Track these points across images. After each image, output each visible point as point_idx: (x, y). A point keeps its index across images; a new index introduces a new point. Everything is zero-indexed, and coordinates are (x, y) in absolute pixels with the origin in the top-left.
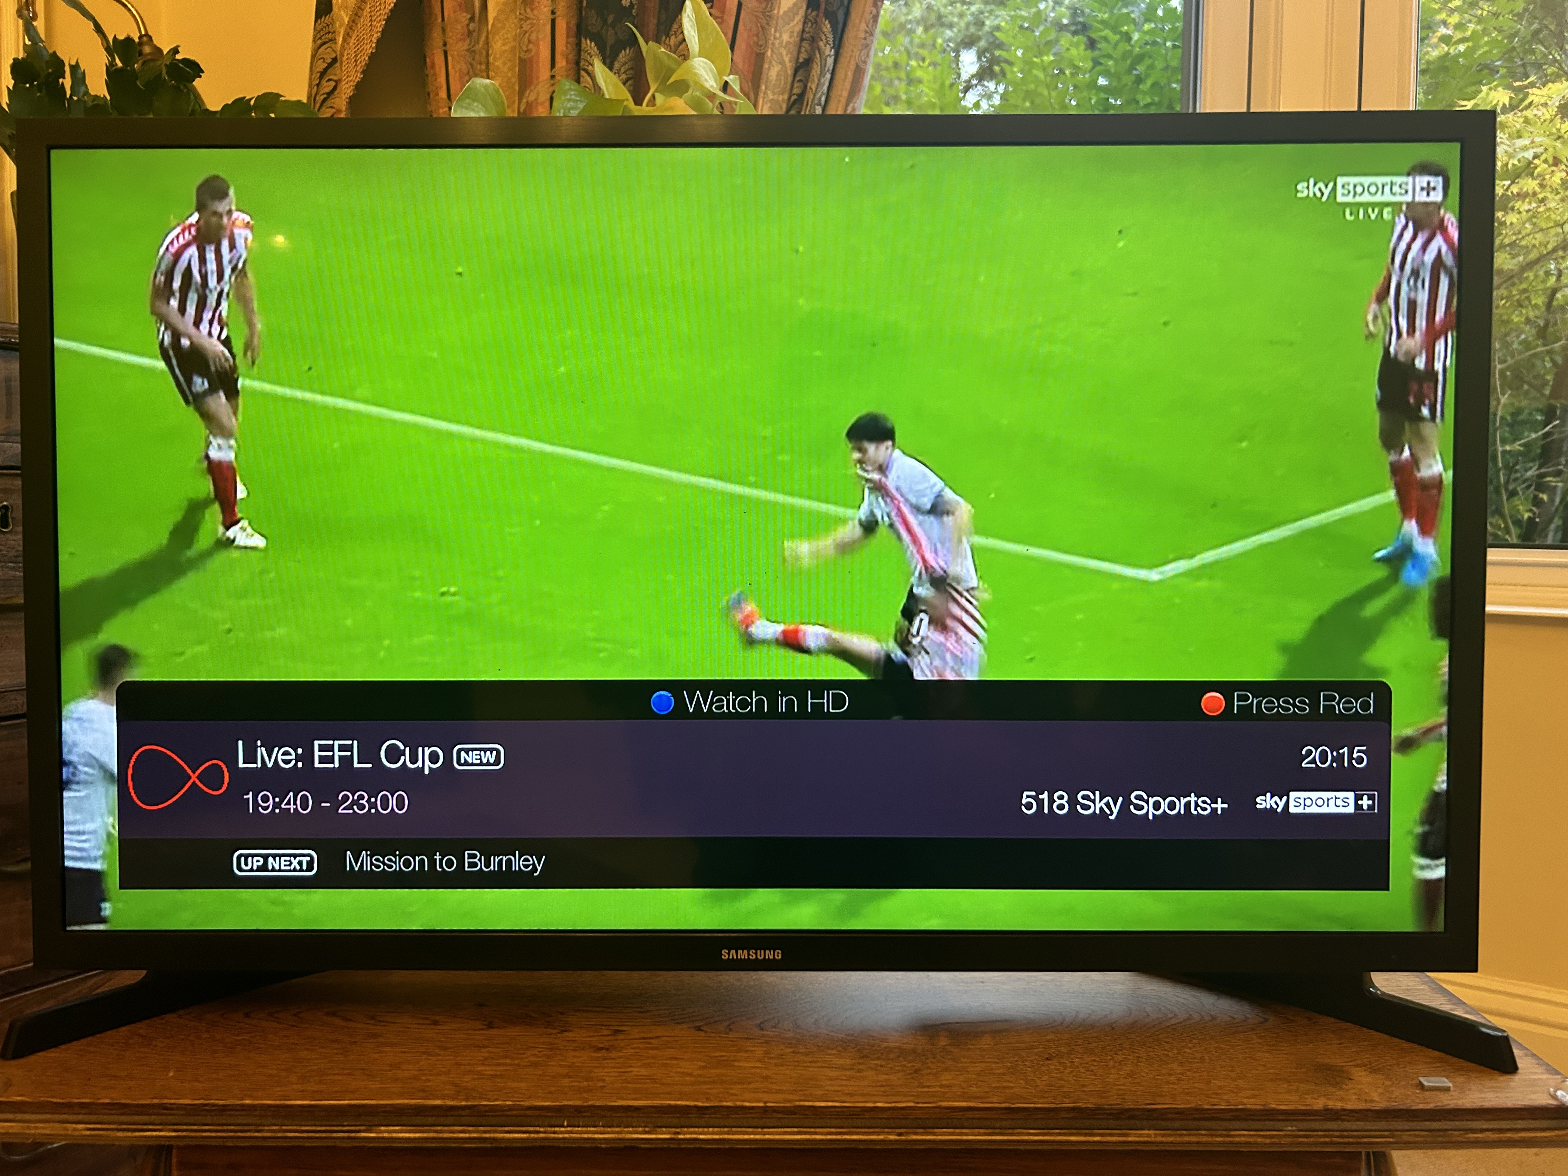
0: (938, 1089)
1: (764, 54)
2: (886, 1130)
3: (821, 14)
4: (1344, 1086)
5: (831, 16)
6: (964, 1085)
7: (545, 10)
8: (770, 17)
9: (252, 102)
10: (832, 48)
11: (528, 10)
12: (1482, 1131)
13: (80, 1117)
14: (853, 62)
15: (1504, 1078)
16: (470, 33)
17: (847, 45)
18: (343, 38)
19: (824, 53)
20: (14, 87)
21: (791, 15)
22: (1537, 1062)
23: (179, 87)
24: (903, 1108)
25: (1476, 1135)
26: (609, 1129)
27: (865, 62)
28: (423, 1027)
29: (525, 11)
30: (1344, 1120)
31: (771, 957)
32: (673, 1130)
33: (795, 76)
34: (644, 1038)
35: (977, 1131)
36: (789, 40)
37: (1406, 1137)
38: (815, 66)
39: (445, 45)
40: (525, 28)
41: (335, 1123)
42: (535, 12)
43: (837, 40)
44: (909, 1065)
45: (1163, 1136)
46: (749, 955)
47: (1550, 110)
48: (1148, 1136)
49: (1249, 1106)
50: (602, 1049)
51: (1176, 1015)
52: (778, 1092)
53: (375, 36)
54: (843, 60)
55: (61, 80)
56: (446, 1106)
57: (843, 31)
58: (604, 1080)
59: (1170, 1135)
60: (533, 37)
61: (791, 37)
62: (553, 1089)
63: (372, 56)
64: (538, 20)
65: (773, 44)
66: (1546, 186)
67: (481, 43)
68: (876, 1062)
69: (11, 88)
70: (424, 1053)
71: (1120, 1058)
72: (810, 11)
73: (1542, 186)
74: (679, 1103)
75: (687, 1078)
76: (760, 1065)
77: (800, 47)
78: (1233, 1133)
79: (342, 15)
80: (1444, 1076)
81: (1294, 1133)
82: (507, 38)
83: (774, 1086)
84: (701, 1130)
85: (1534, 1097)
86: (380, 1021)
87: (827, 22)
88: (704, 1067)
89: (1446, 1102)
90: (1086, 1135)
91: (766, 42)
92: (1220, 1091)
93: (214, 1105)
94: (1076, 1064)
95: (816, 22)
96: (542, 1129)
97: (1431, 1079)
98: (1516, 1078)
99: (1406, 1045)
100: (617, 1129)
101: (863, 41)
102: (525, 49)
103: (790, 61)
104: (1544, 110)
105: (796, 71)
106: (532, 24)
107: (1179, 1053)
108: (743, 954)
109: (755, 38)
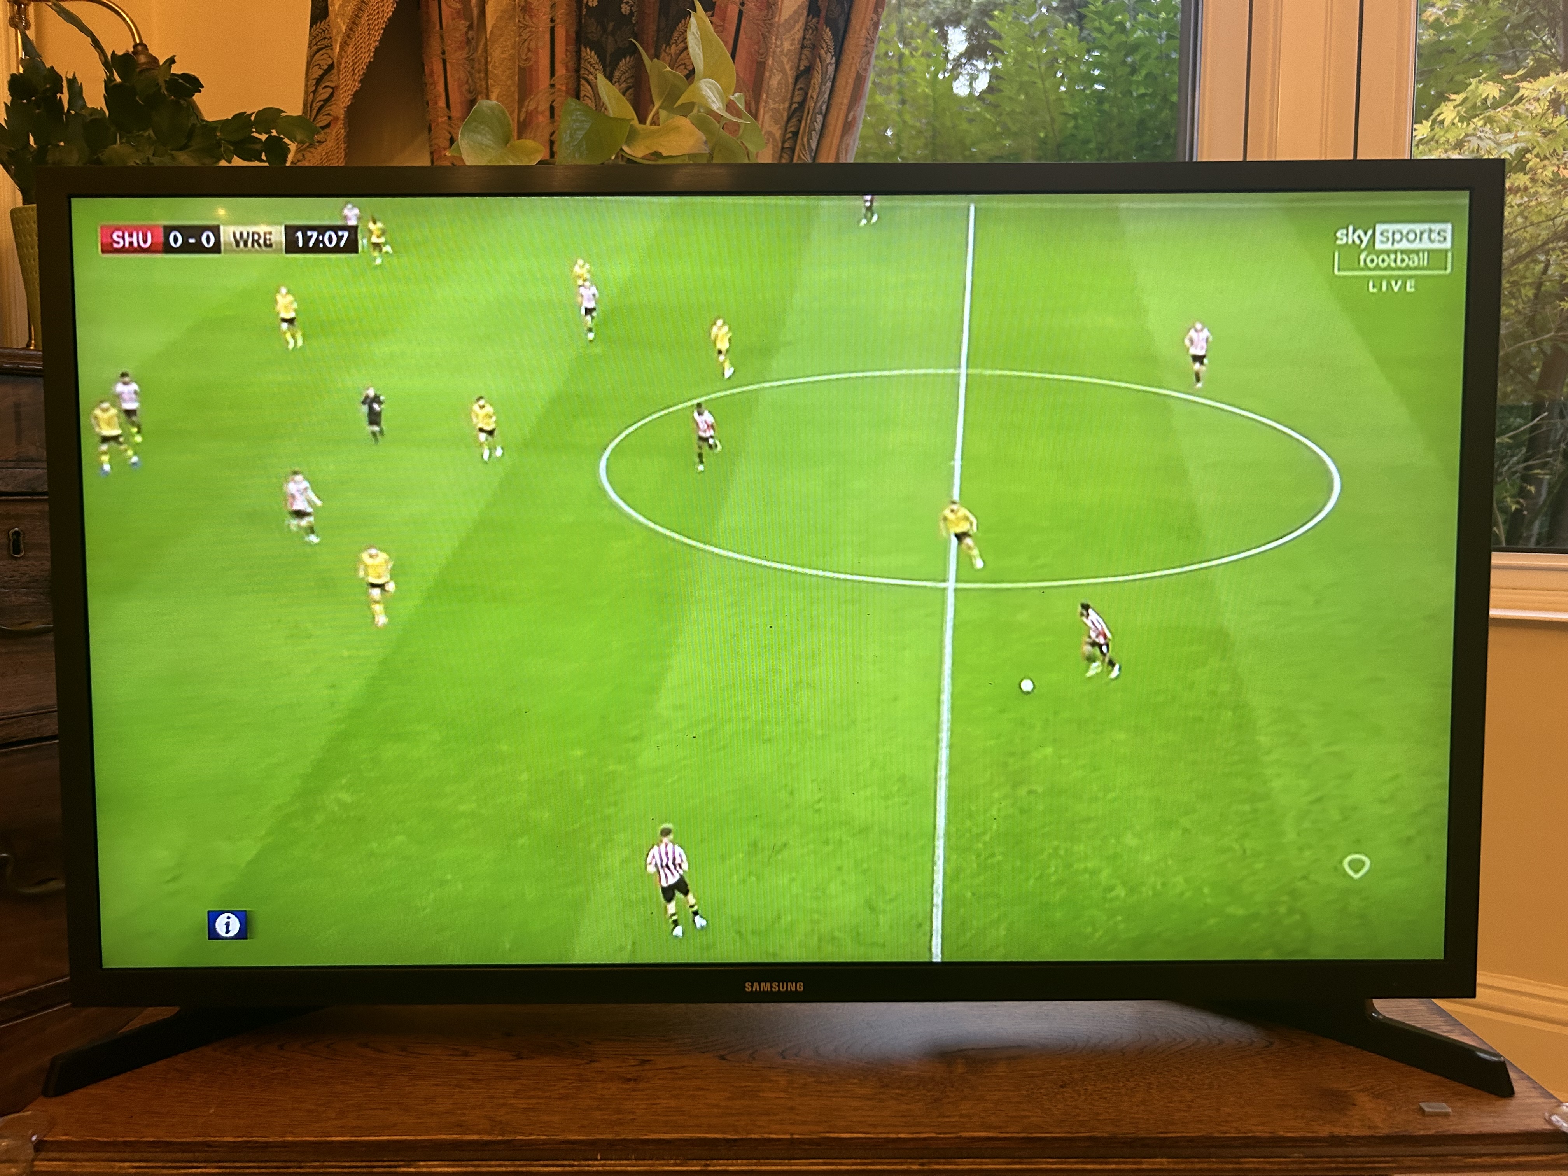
0: (957, 1119)
1: (765, 63)
2: (909, 1160)
3: (822, 21)
4: (1349, 1113)
5: (831, 23)
6: (982, 1114)
7: (544, 17)
8: (771, 25)
9: (253, 118)
10: (832, 56)
11: (527, 18)
12: (1481, 1155)
13: (126, 1155)
14: (853, 70)
15: (1502, 1102)
16: (468, 42)
17: (848, 52)
18: (340, 46)
19: (825, 60)
20: (12, 102)
21: (792, 22)
22: (1531, 1085)
23: (179, 103)
24: (925, 1139)
25: (1474, 1160)
26: (641, 1162)
27: (866, 70)
28: (455, 1058)
29: (524, 18)
30: (1348, 1146)
31: (794, 989)
32: (703, 1162)
33: (795, 83)
34: (670, 1068)
35: (996, 1160)
36: (790, 47)
37: (1407, 1162)
38: (815, 73)
39: (443, 53)
40: (525, 36)
41: (375, 1159)
42: (534, 20)
43: (838, 48)
44: (929, 1094)
45: (1175, 1163)
46: (772, 987)
47: (1542, 105)
48: (1161, 1163)
49: (1258, 1134)
50: (629, 1080)
51: (1184, 1040)
52: (804, 1123)
53: (374, 45)
54: (844, 67)
55: (59, 95)
56: (482, 1140)
57: (844, 38)
58: (633, 1113)
59: (1182, 1163)
60: (533, 45)
61: (792, 45)
62: (585, 1122)
63: (370, 65)
64: (537, 28)
65: (774, 52)
66: (1537, 181)
67: (480, 52)
68: (897, 1091)
69: (9, 105)
70: (457, 1086)
71: (1131, 1084)
72: (811, 17)
73: (1533, 180)
74: (708, 1136)
75: (715, 1110)
76: (782, 1095)
77: (801, 54)
78: (1242, 1160)
79: (339, 23)
80: (1443, 1101)
81: (1301, 1159)
82: (507, 46)
83: (798, 1118)
84: (730, 1161)
85: (1528, 1121)
86: (413, 1053)
87: (828, 29)
88: (729, 1099)
89: (1447, 1128)
90: (1101, 1163)
91: (767, 51)
92: (1230, 1119)
93: (256, 1142)
94: (1090, 1092)
95: (817, 29)
96: (576, 1163)
97: (1431, 1104)
98: (1514, 1102)
99: (1407, 1069)
100: (650, 1162)
101: (864, 49)
102: (525, 58)
103: (791, 69)
104: (1536, 104)
105: (797, 79)
106: (530, 31)
107: (1188, 1079)
108: (766, 987)
109: (756, 47)
